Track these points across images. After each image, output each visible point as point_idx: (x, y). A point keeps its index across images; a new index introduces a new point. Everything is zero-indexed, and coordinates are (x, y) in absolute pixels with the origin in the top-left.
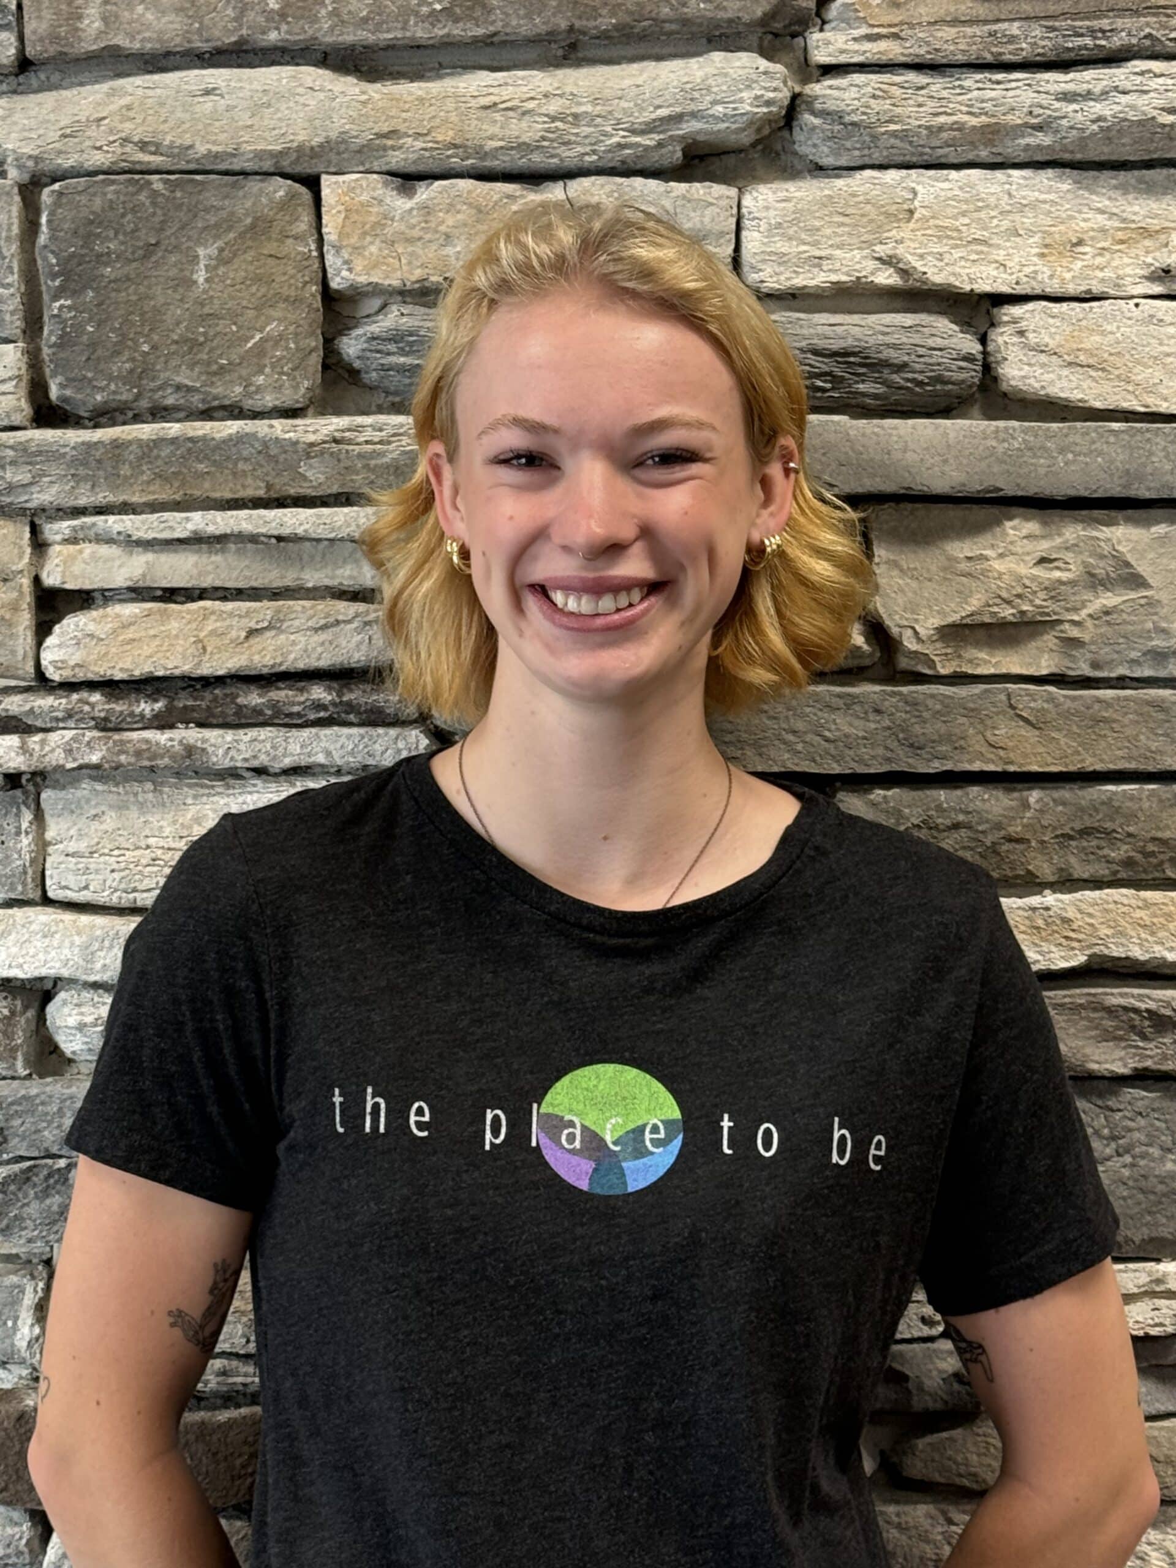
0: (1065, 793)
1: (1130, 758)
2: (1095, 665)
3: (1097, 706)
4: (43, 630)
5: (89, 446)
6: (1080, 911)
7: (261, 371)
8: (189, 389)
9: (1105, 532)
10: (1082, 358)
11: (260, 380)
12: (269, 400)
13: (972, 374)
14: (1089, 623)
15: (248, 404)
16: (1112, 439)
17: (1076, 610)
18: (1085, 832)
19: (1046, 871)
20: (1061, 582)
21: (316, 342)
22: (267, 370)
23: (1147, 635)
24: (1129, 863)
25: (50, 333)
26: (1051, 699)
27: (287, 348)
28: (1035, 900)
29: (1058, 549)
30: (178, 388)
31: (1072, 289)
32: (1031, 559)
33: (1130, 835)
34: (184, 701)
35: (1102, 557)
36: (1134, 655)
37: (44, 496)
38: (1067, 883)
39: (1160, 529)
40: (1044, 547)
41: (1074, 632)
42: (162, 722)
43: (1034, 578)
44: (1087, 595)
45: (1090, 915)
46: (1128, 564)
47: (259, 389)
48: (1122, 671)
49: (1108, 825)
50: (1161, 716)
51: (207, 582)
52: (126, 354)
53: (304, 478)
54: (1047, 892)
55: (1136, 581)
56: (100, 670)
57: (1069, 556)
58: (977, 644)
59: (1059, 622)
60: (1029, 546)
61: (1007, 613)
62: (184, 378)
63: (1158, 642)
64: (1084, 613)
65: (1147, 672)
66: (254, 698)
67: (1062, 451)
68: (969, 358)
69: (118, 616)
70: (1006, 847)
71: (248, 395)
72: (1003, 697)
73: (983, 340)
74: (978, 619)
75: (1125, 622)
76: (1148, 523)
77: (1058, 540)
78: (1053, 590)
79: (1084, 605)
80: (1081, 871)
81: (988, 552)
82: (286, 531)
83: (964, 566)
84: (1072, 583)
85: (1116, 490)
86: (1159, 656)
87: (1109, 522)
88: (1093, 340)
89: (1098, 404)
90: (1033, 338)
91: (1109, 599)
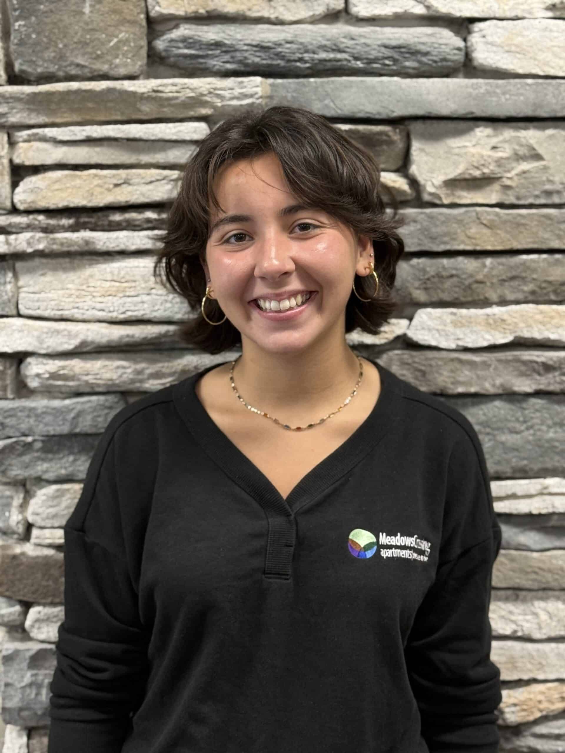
0: (503, 260)
1: (534, 243)
2: (518, 198)
3: (519, 218)
4: (15, 185)
5: (35, 94)
6: (510, 316)
7: (117, 57)
8: (83, 67)
9: (523, 133)
10: (513, 48)
11: (117, 61)
12: (122, 71)
13: (460, 57)
14: (516, 178)
15: (112, 73)
16: (528, 88)
17: (509, 171)
18: (513, 278)
19: (493, 296)
20: (502, 158)
21: (144, 43)
22: (121, 56)
23: (543, 183)
24: (533, 293)
25: (14, 39)
26: (497, 215)
27: (130, 46)
28: (488, 311)
29: (501, 142)
30: (78, 65)
31: (509, 15)
32: (489, 147)
33: (534, 279)
34: (84, 219)
35: (522, 145)
36: (537, 193)
37: (13, 119)
38: (503, 302)
39: (550, 132)
40: (494, 141)
41: (508, 183)
42: (74, 229)
43: (489, 156)
44: (514, 164)
45: (515, 318)
46: (534, 149)
47: (117, 66)
48: (531, 201)
49: (524, 275)
50: (549, 222)
51: (93, 161)
52: (52, 49)
53: (139, 110)
54: (494, 306)
55: (538, 157)
56: (43, 204)
57: (506, 146)
58: (463, 189)
59: (501, 178)
60: (488, 140)
61: (477, 173)
62: (80, 60)
63: (548, 187)
64: (513, 173)
65: (543, 201)
66: (117, 217)
67: (504, 93)
68: (459, 49)
69: (50, 178)
70: (475, 286)
71: (111, 69)
72: (474, 214)
73: (465, 40)
74: (463, 176)
75: (533, 177)
76: (544, 129)
77: (501, 138)
78: (499, 162)
79: (513, 169)
80: (510, 297)
81: (467, 144)
82: (131, 136)
83: (457, 151)
84: (508, 158)
85: (529, 112)
86: (548, 193)
87: (526, 129)
88: (518, 40)
89: (521, 71)
90: (489, 39)
91: (525, 166)
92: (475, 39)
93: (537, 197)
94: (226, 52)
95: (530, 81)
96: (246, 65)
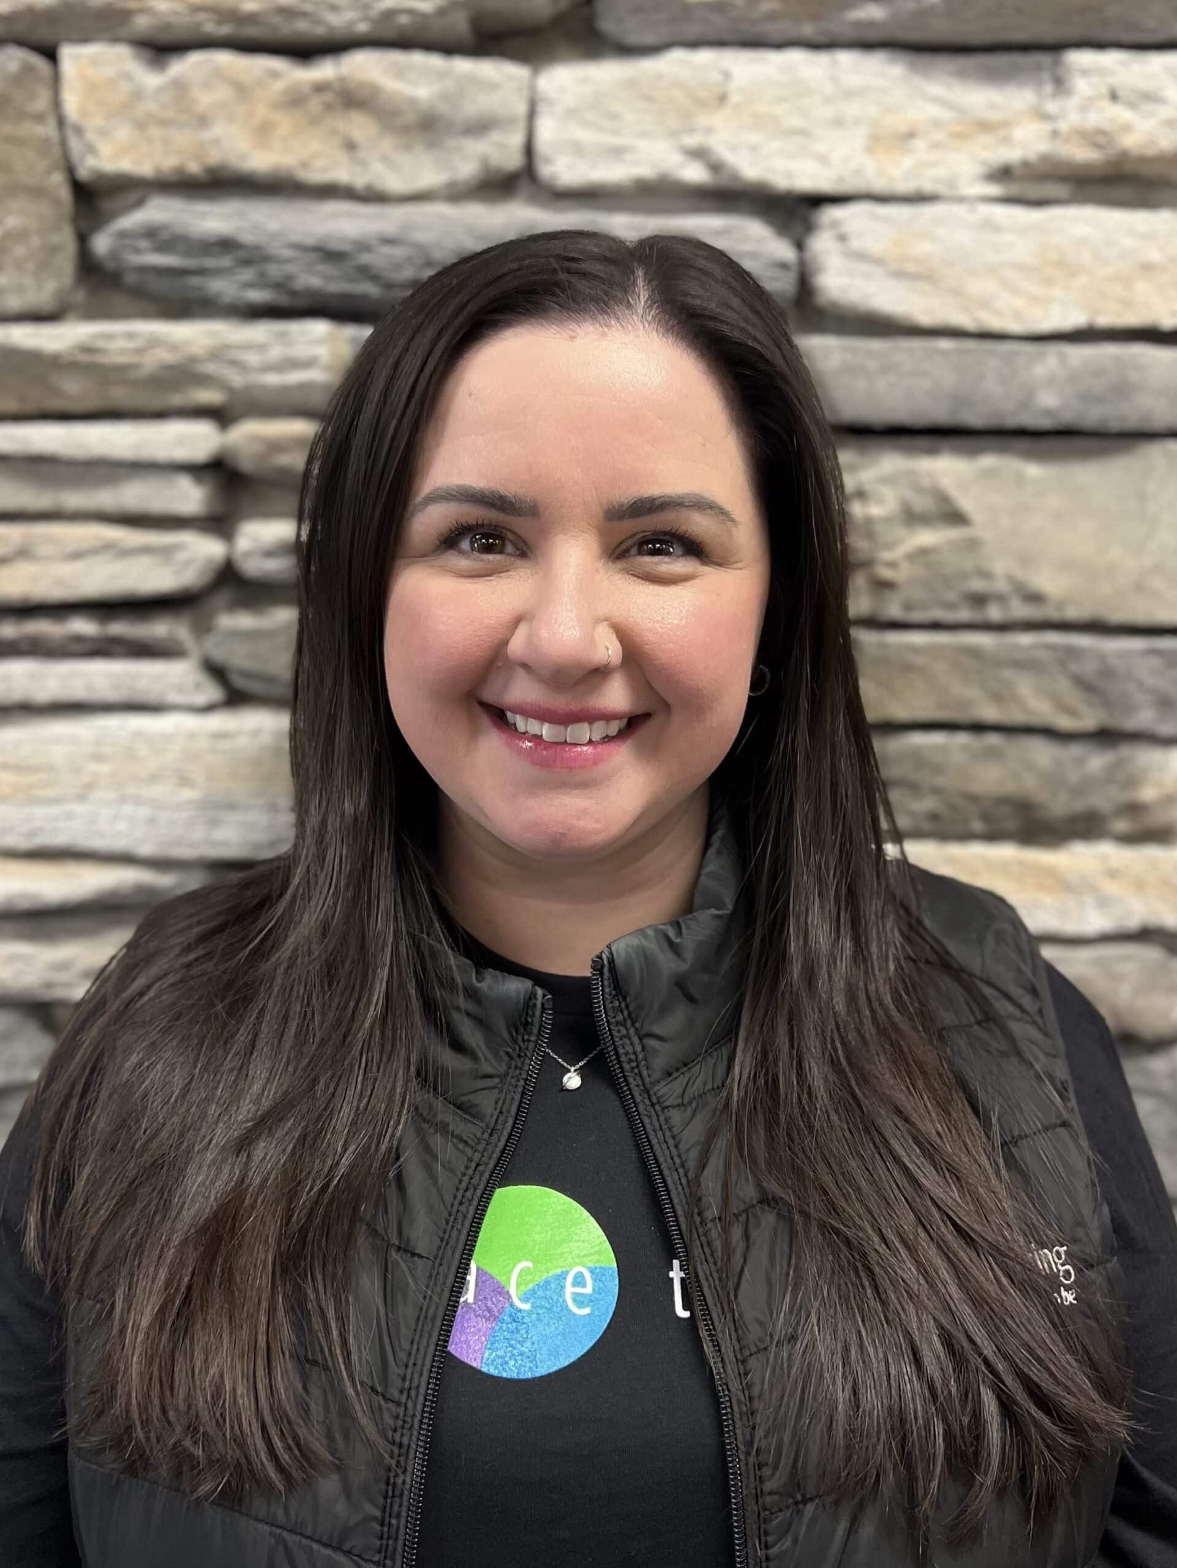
2: (908, 607)
9: (926, 463)
12: (15, 302)
13: (787, 285)
14: (904, 565)
16: (940, 360)
20: (876, 518)
27: (30, 245)
29: (874, 481)
33: (938, 789)
35: (919, 489)
36: (951, 596)
40: (858, 478)
41: (886, 573)
44: (901, 532)
46: (948, 500)
48: (936, 613)
49: (913, 777)
50: (976, 664)
53: (58, 391)
55: (955, 517)
57: (888, 491)
59: (871, 562)
63: (977, 585)
64: (899, 552)
65: (964, 615)
66: (8, 630)
67: (885, 371)
68: (783, 266)
73: (800, 246)
75: (942, 564)
76: (974, 453)
77: (877, 472)
78: (867, 527)
79: (898, 543)
84: (889, 520)
86: (979, 600)
87: (932, 452)
88: (923, 248)
89: (925, 319)
90: (855, 244)
91: (927, 537)
92: (822, 244)
93: (950, 606)
94: (247, 262)
95: (945, 344)
96: (294, 293)
